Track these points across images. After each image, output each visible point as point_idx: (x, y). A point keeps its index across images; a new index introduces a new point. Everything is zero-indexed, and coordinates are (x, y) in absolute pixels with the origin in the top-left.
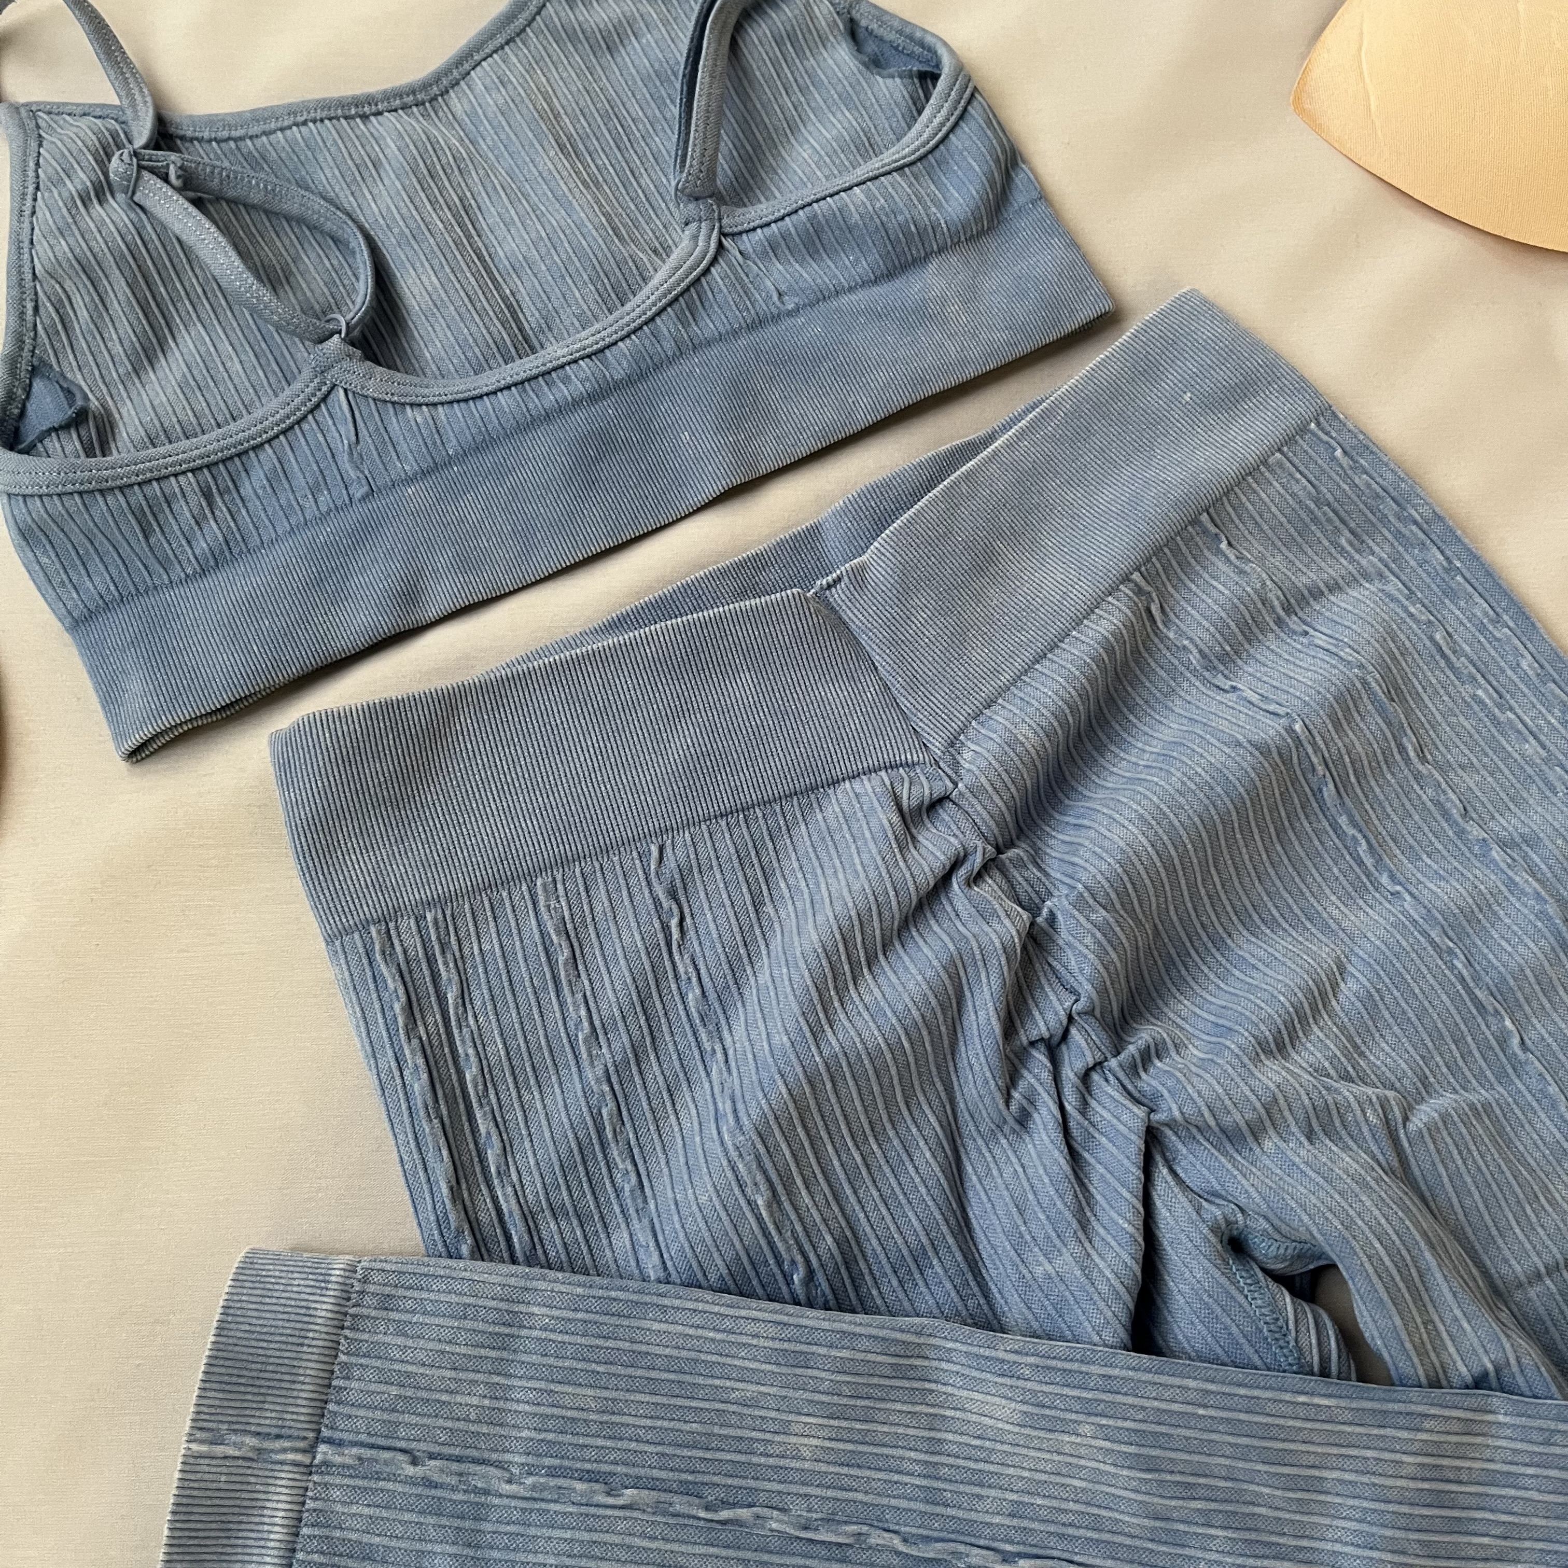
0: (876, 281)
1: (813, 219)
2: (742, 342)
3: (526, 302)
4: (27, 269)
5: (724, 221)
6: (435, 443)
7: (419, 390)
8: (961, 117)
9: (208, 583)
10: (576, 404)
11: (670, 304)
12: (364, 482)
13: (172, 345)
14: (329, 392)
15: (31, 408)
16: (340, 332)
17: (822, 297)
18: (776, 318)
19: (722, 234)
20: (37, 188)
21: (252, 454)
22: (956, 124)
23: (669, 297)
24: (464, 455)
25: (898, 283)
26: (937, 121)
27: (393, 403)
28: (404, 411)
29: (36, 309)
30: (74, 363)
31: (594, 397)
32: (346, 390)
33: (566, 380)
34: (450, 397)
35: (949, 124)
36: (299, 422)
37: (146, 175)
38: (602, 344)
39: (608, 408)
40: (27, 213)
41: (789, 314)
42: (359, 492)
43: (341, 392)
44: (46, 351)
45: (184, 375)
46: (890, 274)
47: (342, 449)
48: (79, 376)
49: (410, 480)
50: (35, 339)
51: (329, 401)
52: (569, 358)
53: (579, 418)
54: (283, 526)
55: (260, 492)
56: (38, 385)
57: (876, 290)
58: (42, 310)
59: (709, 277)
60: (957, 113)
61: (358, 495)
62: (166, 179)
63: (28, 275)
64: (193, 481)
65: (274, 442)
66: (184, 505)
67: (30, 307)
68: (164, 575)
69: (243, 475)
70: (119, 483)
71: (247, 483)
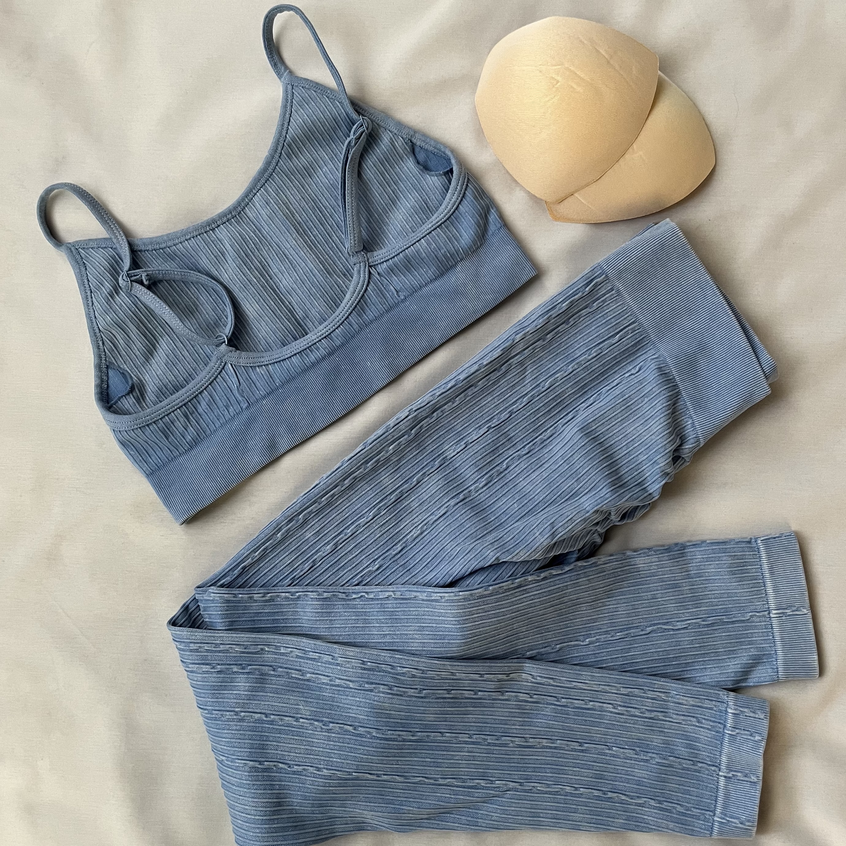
0: (436, 279)
1: (406, 257)
2: (385, 319)
3: (296, 307)
4: (96, 328)
5: (370, 260)
6: (270, 382)
7: (259, 360)
8: (463, 197)
9: (194, 451)
10: (324, 358)
11: (354, 309)
12: (246, 402)
13: (158, 346)
14: (225, 365)
15: (111, 382)
16: (225, 342)
17: (415, 290)
18: (397, 305)
19: (370, 266)
20: (91, 292)
21: (199, 395)
22: (462, 200)
23: (353, 306)
24: (283, 385)
25: (445, 278)
26: (453, 200)
27: (251, 367)
28: (255, 369)
29: (103, 344)
30: (122, 361)
31: (330, 354)
32: (231, 364)
33: (317, 349)
34: (273, 361)
35: (458, 201)
36: (215, 379)
37: (134, 284)
38: (329, 331)
39: (335, 358)
40: (90, 304)
41: (402, 301)
42: (244, 406)
44: (110, 358)
45: (166, 360)
46: (442, 274)
47: (234, 388)
48: (125, 366)
49: (264, 397)
50: (105, 355)
51: (225, 368)
52: (317, 340)
53: (325, 365)
54: (218, 424)
55: (206, 411)
56: (111, 373)
57: (437, 283)
58: (105, 343)
59: (367, 292)
60: (461, 196)
61: (244, 407)
62: (141, 283)
63: (97, 331)
64: (179, 412)
65: (207, 389)
66: (178, 422)
67: (101, 343)
68: (177, 452)
69: (198, 405)
70: (153, 420)
71: (200, 408)
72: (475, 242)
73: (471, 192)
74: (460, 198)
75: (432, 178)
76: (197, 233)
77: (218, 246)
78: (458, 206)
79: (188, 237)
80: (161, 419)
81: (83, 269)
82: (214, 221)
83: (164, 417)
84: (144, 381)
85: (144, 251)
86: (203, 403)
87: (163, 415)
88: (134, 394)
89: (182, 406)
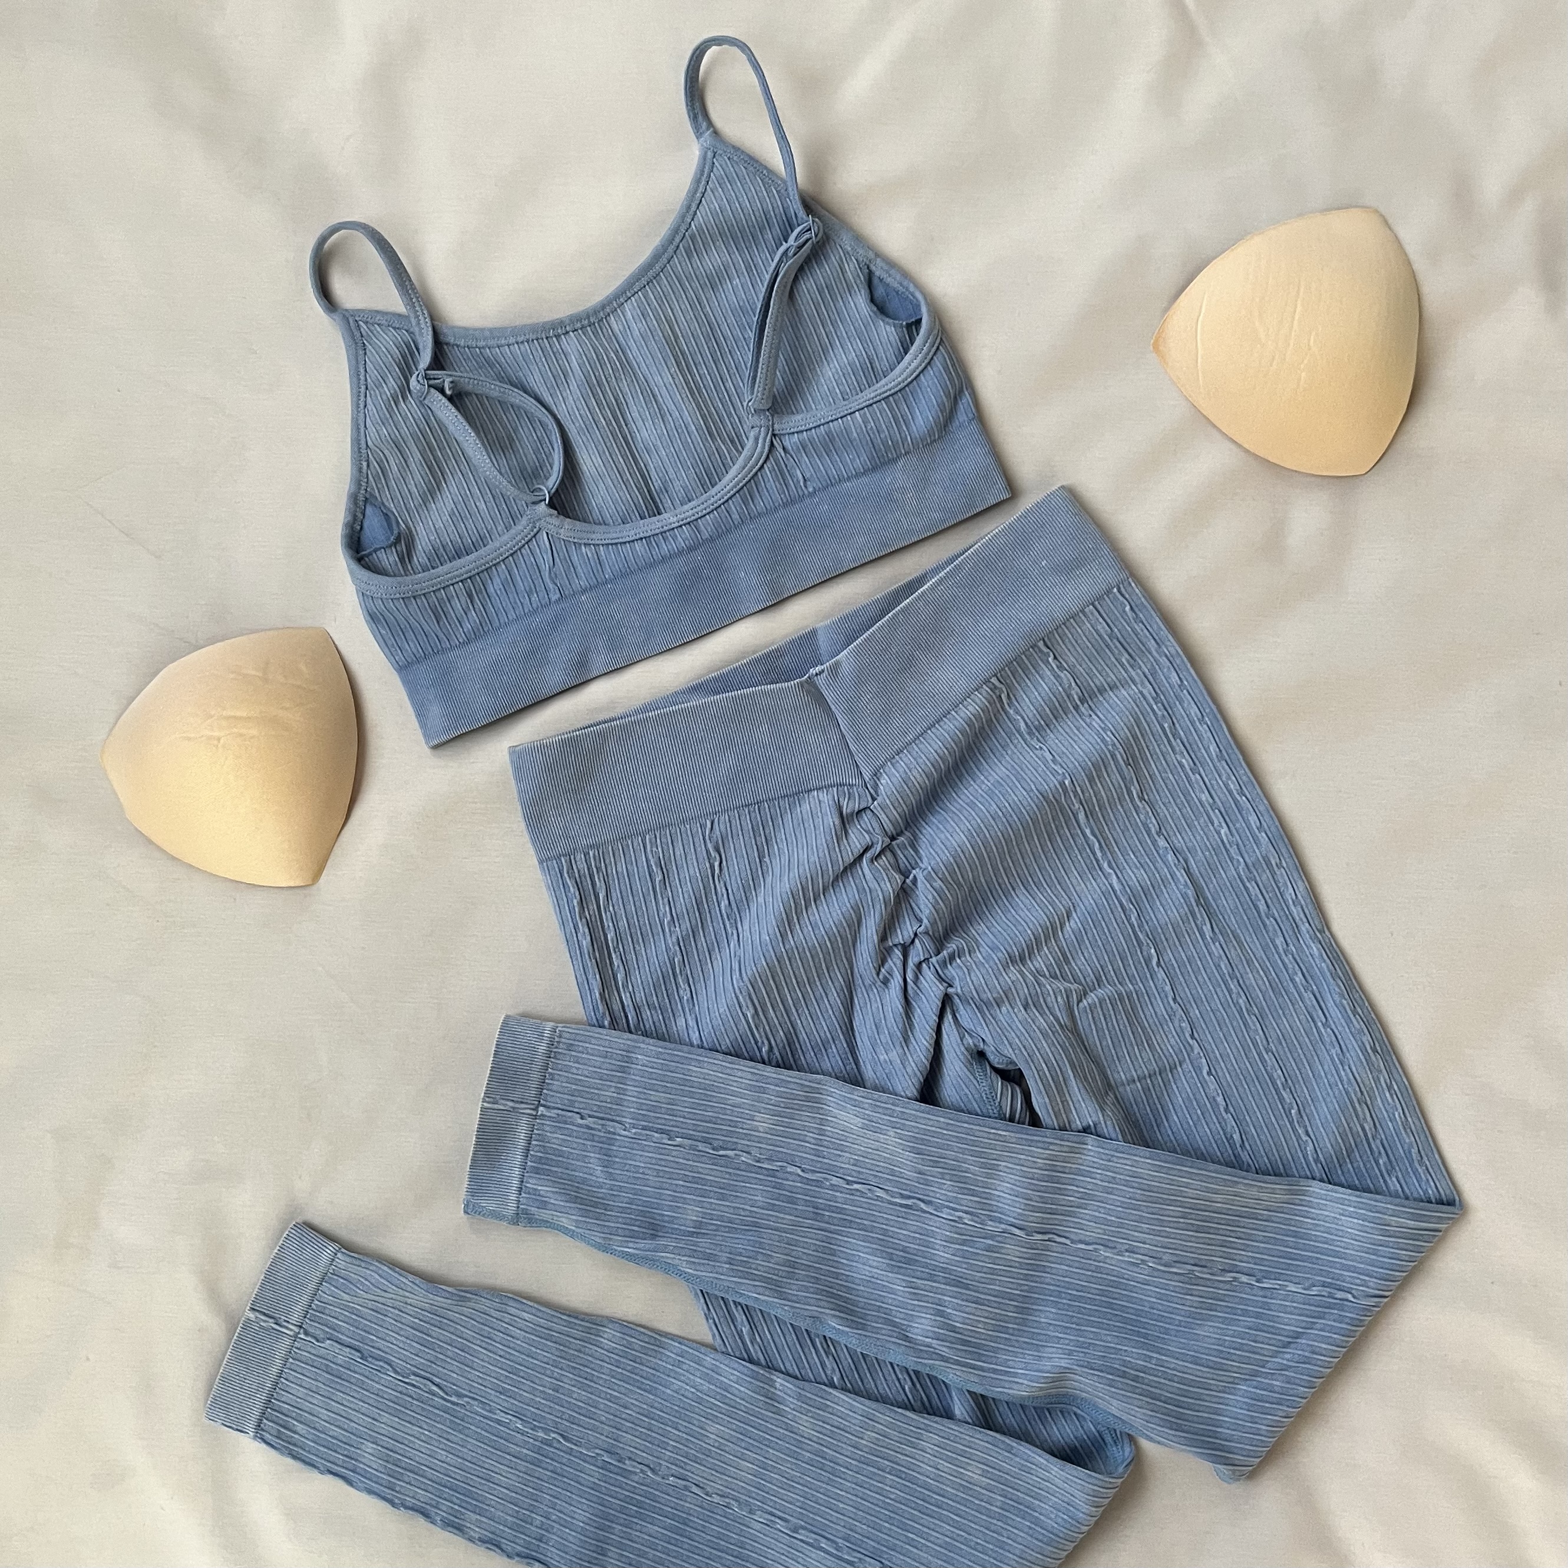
0: (865, 472)
1: (829, 434)
2: (778, 515)
3: (653, 473)
4: (363, 442)
5: (776, 426)
6: (598, 571)
7: (589, 536)
8: (929, 363)
9: (472, 647)
10: (680, 553)
11: (738, 492)
12: (557, 591)
13: (445, 485)
14: (538, 532)
15: (366, 525)
16: (545, 500)
17: (831, 483)
18: (802, 498)
19: (774, 435)
20: (367, 388)
21: (493, 568)
22: (926, 367)
23: (738, 487)
24: (613, 580)
25: (876, 476)
26: (913, 365)
27: (574, 543)
28: (580, 548)
29: (368, 466)
30: (389, 496)
31: (691, 549)
32: (547, 533)
33: (675, 538)
34: (607, 542)
35: (920, 368)
36: (520, 549)
37: (432, 390)
38: (697, 516)
39: (698, 556)
40: (362, 406)
41: (811, 495)
42: (555, 597)
43: (545, 535)
44: (373, 489)
45: (452, 509)
46: (874, 469)
47: (545, 569)
48: (392, 505)
49: (584, 591)
50: (367, 483)
51: (537, 537)
52: (677, 524)
53: (680, 562)
54: (512, 615)
55: (499, 592)
56: (369, 510)
57: (865, 480)
58: (371, 466)
59: (763, 471)
60: (926, 361)
61: (553, 599)
62: (442, 391)
63: (364, 446)
64: (462, 587)
65: (506, 561)
66: (457, 602)
67: (365, 464)
68: (447, 643)
69: (490, 582)
70: (423, 592)
71: (491, 586)
72: (930, 433)
73: (942, 360)
74: (923, 365)
75: (888, 327)
76: (534, 337)
77: (560, 362)
78: (918, 375)
79: (520, 339)
80: (434, 591)
81: (361, 352)
82: (561, 323)
83: (439, 589)
84: (415, 533)
85: (453, 345)
86: (497, 581)
87: (439, 586)
88: (399, 548)
89: (466, 579)
